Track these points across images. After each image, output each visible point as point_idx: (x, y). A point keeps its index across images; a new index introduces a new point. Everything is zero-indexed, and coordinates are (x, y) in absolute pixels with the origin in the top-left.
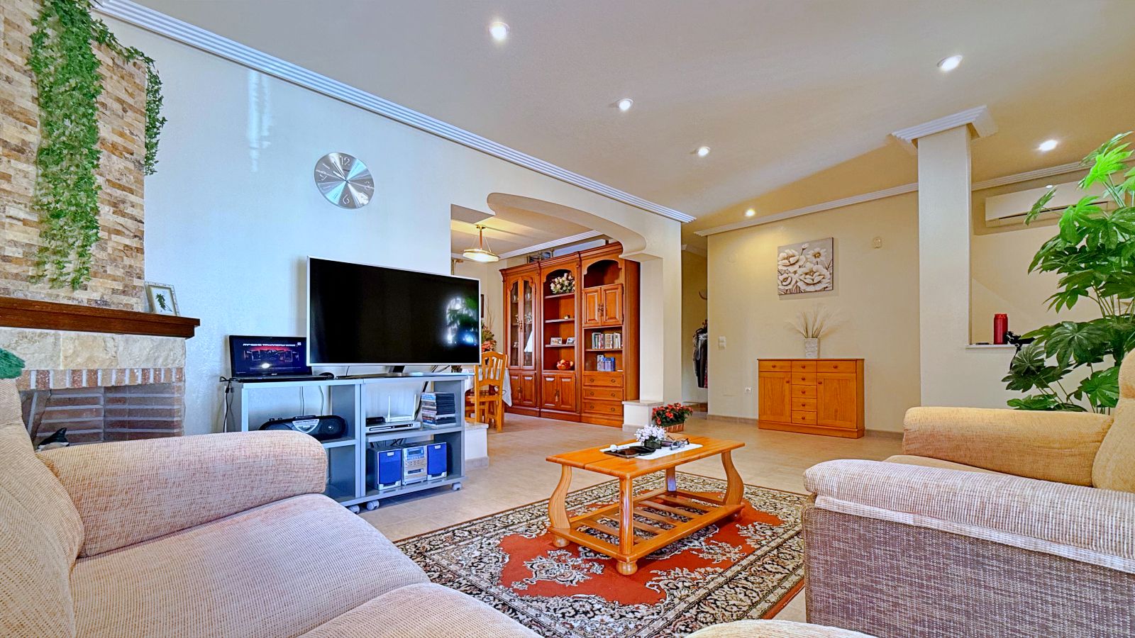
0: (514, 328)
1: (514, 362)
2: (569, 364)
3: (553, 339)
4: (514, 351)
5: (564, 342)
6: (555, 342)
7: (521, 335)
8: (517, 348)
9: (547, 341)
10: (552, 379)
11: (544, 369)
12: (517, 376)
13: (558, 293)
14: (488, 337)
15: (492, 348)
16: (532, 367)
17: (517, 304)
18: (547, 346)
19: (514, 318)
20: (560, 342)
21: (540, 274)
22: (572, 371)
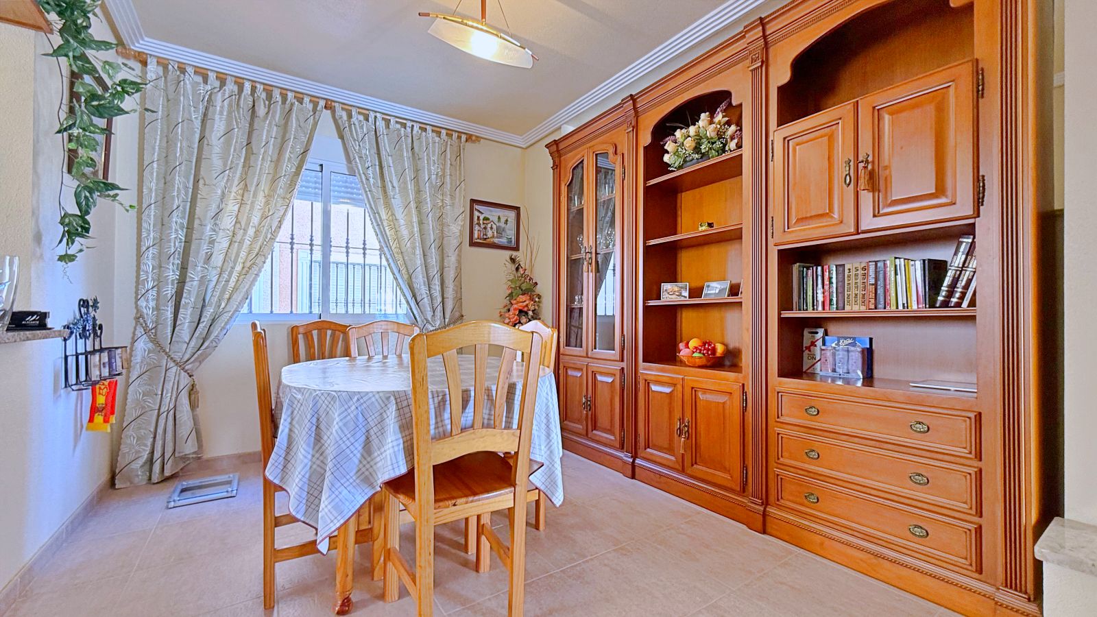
0: (574, 265)
1: (573, 340)
2: (714, 350)
3: (666, 287)
4: (574, 313)
5: (696, 292)
6: (671, 293)
7: (588, 278)
8: (581, 309)
9: (652, 291)
10: (667, 390)
11: (644, 361)
12: (580, 370)
13: (680, 167)
14: (524, 287)
15: (532, 308)
16: (615, 354)
17: (581, 211)
18: (652, 303)
19: (574, 246)
20: (686, 294)
21: (636, 128)
22: (731, 375)
